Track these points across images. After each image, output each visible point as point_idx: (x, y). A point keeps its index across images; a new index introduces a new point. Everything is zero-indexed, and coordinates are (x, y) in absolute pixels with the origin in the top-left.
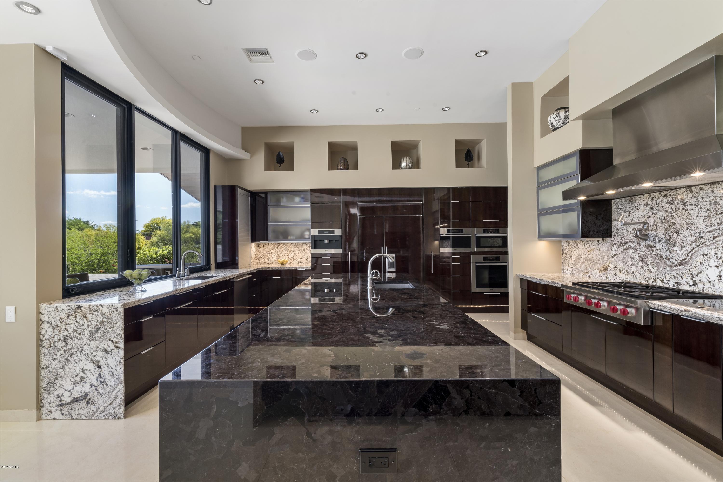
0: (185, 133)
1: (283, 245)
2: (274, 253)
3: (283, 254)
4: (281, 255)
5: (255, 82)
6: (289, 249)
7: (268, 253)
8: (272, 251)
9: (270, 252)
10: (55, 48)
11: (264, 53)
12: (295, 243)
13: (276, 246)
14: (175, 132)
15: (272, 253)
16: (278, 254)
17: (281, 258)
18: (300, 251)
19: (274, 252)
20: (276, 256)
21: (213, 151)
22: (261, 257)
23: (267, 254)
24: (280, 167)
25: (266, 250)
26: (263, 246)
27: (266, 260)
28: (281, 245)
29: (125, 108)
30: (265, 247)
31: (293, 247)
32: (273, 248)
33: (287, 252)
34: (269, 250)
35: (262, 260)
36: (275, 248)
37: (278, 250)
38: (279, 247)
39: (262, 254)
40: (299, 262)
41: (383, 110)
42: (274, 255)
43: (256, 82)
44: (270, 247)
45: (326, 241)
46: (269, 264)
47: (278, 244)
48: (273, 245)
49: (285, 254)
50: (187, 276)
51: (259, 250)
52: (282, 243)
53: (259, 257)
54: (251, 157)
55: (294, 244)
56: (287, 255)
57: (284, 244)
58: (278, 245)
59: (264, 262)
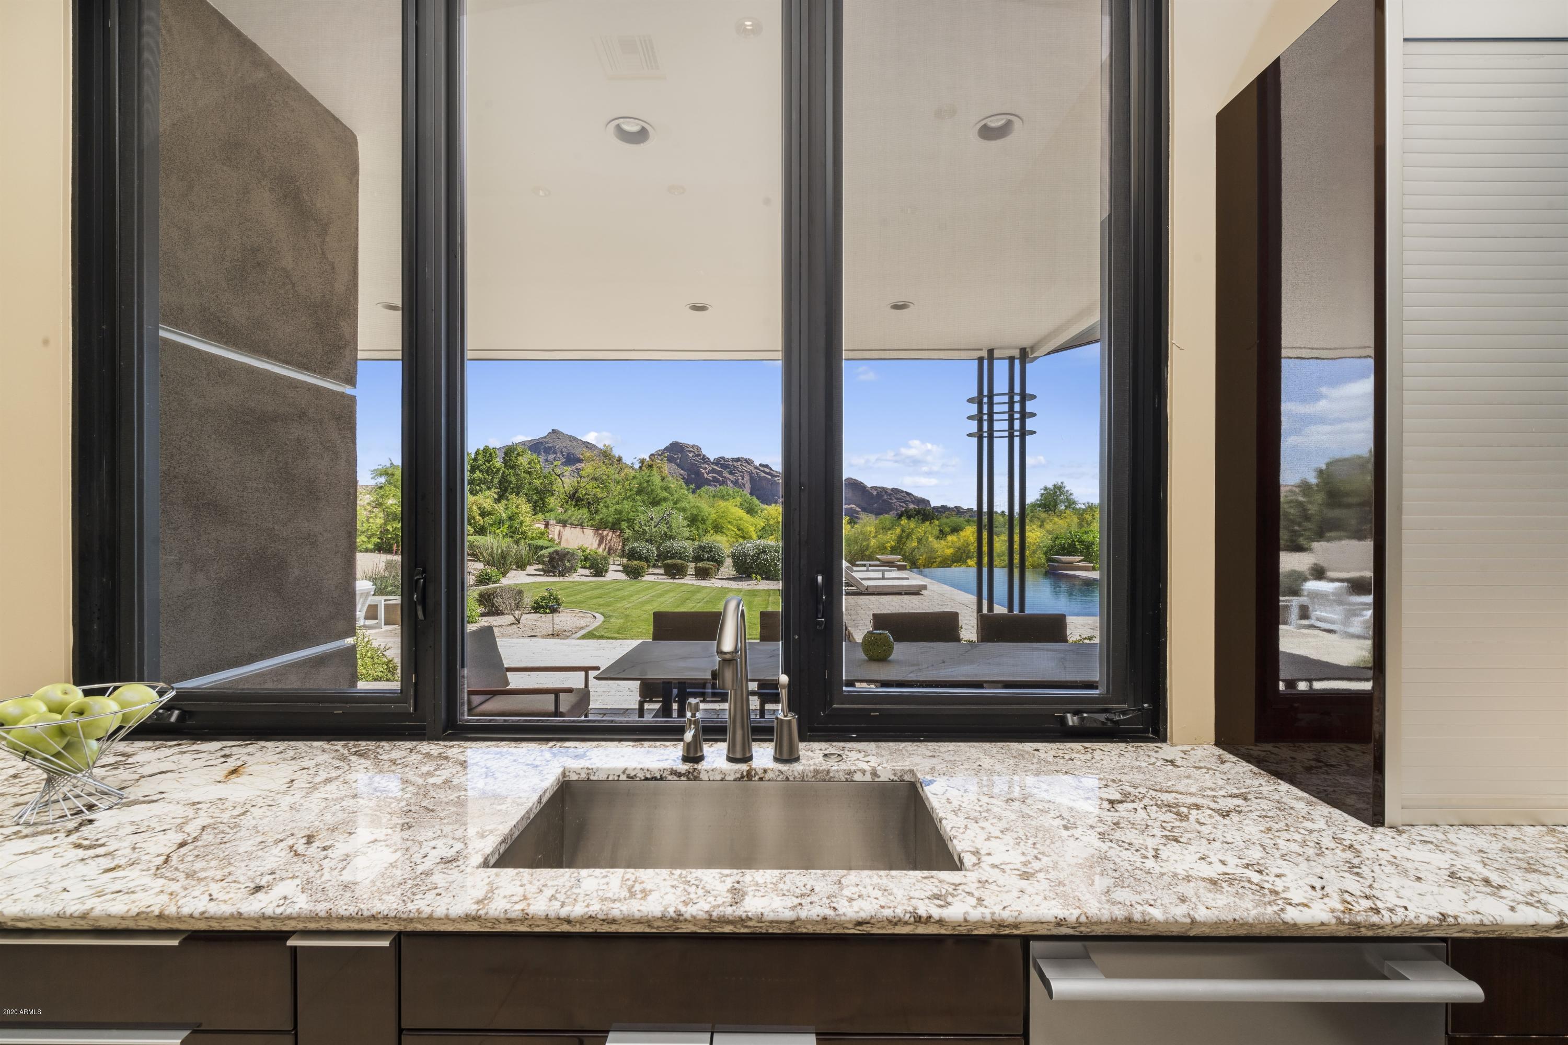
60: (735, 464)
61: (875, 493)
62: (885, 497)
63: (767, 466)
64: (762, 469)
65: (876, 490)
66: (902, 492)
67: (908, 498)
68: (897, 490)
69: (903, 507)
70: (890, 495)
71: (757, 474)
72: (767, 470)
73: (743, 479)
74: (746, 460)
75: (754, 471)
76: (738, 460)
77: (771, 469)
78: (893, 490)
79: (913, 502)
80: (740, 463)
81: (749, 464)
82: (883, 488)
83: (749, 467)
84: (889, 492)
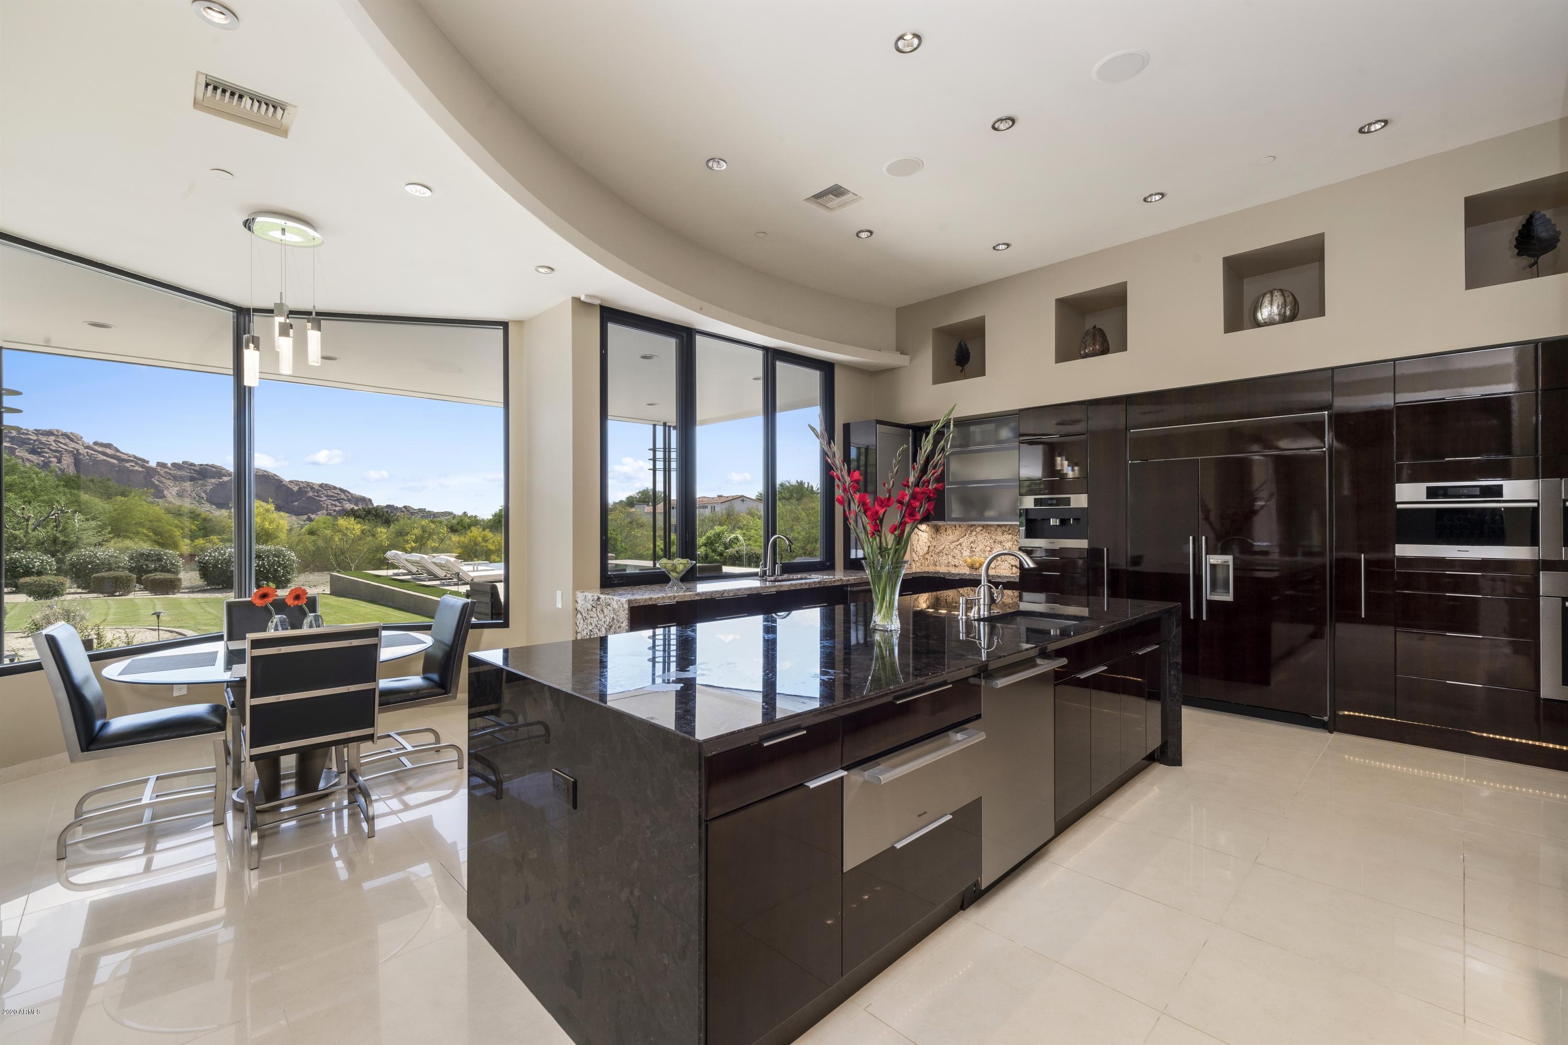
0: (783, 348)
1: (981, 528)
2: (964, 544)
3: (981, 546)
4: (978, 549)
5: (857, 236)
6: (993, 537)
7: (953, 544)
8: (961, 540)
9: (958, 543)
10: (587, 296)
11: (837, 191)
12: (1006, 525)
13: (969, 532)
14: (766, 349)
15: (960, 544)
16: (972, 547)
17: (978, 554)
18: (1016, 543)
19: (965, 541)
20: (968, 551)
21: (838, 363)
22: (941, 551)
23: (952, 547)
24: (962, 371)
25: (951, 538)
26: (946, 531)
27: (950, 557)
28: (978, 529)
29: (683, 336)
30: (949, 531)
31: (1000, 534)
32: (964, 534)
33: (988, 543)
34: (956, 539)
35: (944, 558)
36: (967, 536)
37: (972, 539)
38: (974, 533)
39: (943, 546)
40: (1012, 566)
41: (1163, 195)
42: (965, 549)
43: (859, 235)
44: (957, 533)
45: (1053, 522)
46: (955, 566)
47: (972, 526)
48: (963, 529)
49: (986, 546)
50: (778, 575)
51: (938, 537)
52: (979, 526)
53: (937, 551)
54: (911, 360)
55: (1003, 528)
56: (989, 549)
57: (983, 526)
58: (972, 528)
59: (946, 562)
60: (44, 439)
61: (296, 489)
62: (311, 494)
63: (109, 446)
64: (100, 449)
65: (296, 485)
66: (335, 488)
67: (343, 496)
68: (326, 485)
69: (336, 506)
70: (318, 491)
71: (90, 456)
72: (109, 451)
73: (59, 461)
74: (65, 435)
75: (83, 451)
76: (49, 433)
77: (117, 450)
78: (321, 486)
79: (349, 500)
80: (52, 438)
81: (72, 440)
82: (308, 484)
83: (73, 445)
84: (317, 487)
